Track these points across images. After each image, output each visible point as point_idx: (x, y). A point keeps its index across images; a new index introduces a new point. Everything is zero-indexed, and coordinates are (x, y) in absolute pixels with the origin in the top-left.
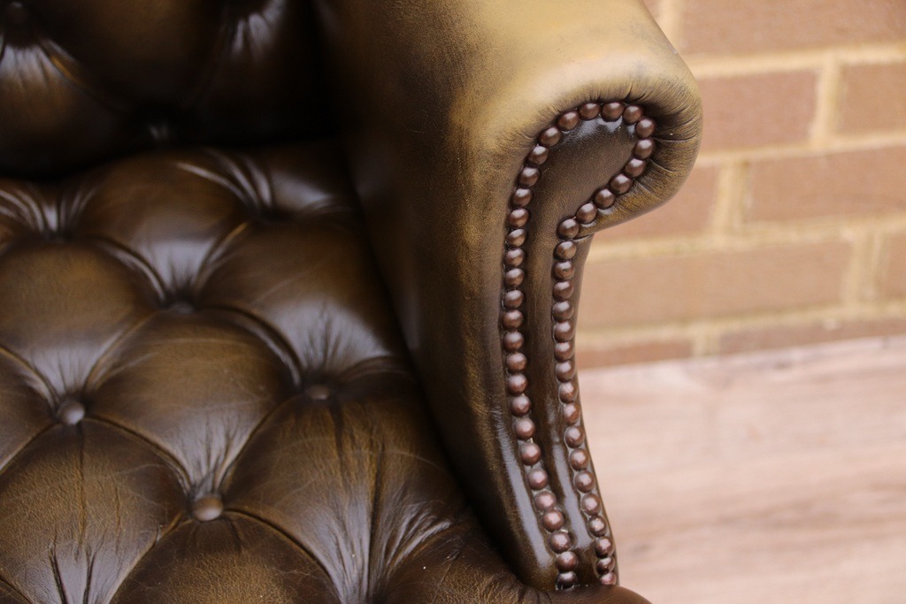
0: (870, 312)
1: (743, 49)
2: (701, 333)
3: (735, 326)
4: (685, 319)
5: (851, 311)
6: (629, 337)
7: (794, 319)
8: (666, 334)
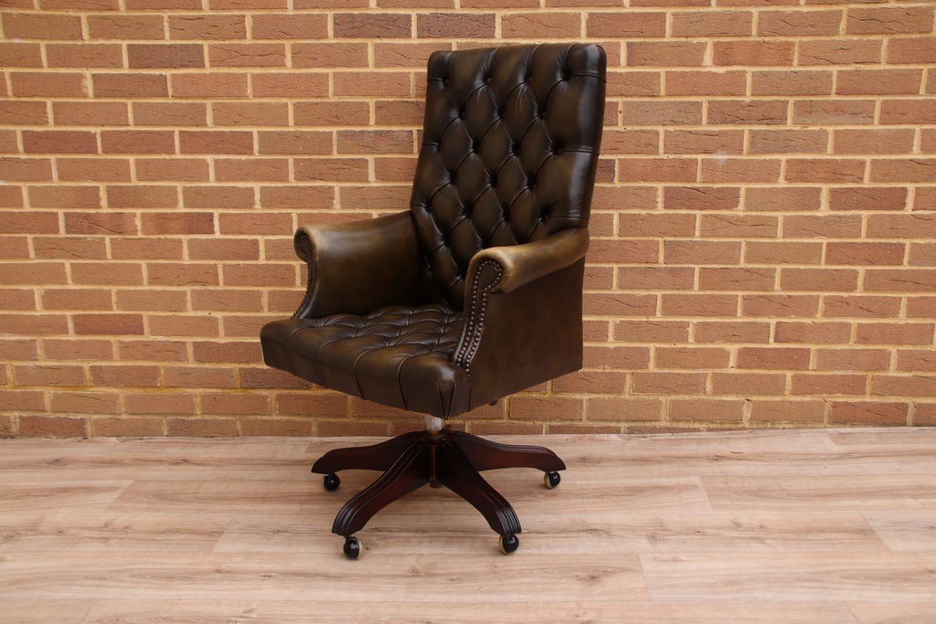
0: (668, 425)
1: (631, 340)
2: (623, 425)
3: (632, 424)
4: (618, 421)
5: (663, 424)
6: (603, 424)
7: (648, 424)
8: (613, 424)
